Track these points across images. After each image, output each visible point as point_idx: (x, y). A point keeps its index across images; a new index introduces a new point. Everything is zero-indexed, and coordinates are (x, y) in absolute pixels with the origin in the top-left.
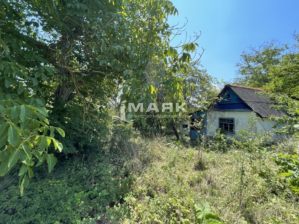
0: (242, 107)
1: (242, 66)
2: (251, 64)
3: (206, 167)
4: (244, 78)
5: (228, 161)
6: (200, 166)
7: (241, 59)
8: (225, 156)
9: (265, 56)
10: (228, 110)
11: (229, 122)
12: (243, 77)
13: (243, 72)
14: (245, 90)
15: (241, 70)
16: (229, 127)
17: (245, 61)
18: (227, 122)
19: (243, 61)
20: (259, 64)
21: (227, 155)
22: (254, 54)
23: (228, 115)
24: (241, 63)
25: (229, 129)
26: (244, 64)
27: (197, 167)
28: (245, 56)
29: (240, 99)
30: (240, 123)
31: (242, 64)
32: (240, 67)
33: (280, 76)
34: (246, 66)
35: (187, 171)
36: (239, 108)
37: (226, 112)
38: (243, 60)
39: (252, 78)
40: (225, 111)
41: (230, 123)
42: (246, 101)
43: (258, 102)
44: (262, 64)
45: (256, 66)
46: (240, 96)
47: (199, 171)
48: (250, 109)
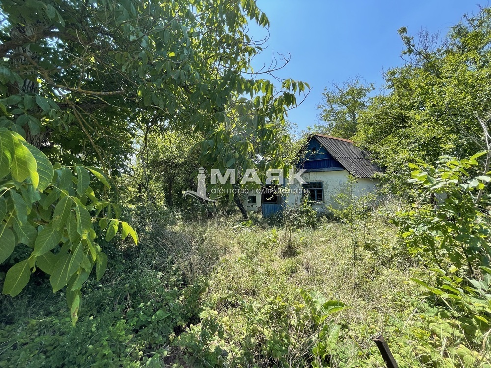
0: (332, 165)
1: (324, 108)
2: (335, 106)
3: (298, 250)
4: (327, 126)
5: (323, 239)
6: (290, 251)
7: (322, 99)
8: (316, 233)
9: (350, 97)
10: (314, 170)
11: (315, 187)
12: (326, 124)
13: (326, 117)
14: (333, 141)
15: (324, 114)
16: (316, 194)
17: (328, 101)
18: (313, 187)
19: (325, 102)
20: (344, 107)
21: (319, 232)
22: (337, 94)
23: (314, 177)
24: (323, 104)
25: (316, 196)
26: (326, 106)
27: (286, 253)
28: (328, 95)
29: (328, 154)
30: (330, 187)
31: (325, 105)
32: (322, 110)
33: (371, 124)
34: (329, 109)
35: (273, 261)
36: (328, 166)
37: (311, 174)
38: (325, 100)
39: (337, 126)
40: (311, 172)
41: (318, 188)
42: (337, 157)
43: (349, 158)
44: (347, 107)
45: (340, 109)
46: (329, 150)
47: (290, 259)
48: (341, 167)
